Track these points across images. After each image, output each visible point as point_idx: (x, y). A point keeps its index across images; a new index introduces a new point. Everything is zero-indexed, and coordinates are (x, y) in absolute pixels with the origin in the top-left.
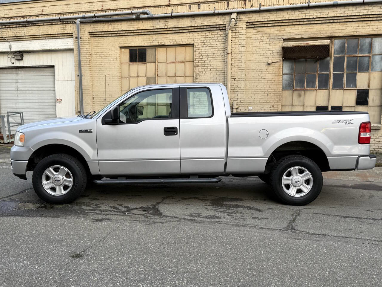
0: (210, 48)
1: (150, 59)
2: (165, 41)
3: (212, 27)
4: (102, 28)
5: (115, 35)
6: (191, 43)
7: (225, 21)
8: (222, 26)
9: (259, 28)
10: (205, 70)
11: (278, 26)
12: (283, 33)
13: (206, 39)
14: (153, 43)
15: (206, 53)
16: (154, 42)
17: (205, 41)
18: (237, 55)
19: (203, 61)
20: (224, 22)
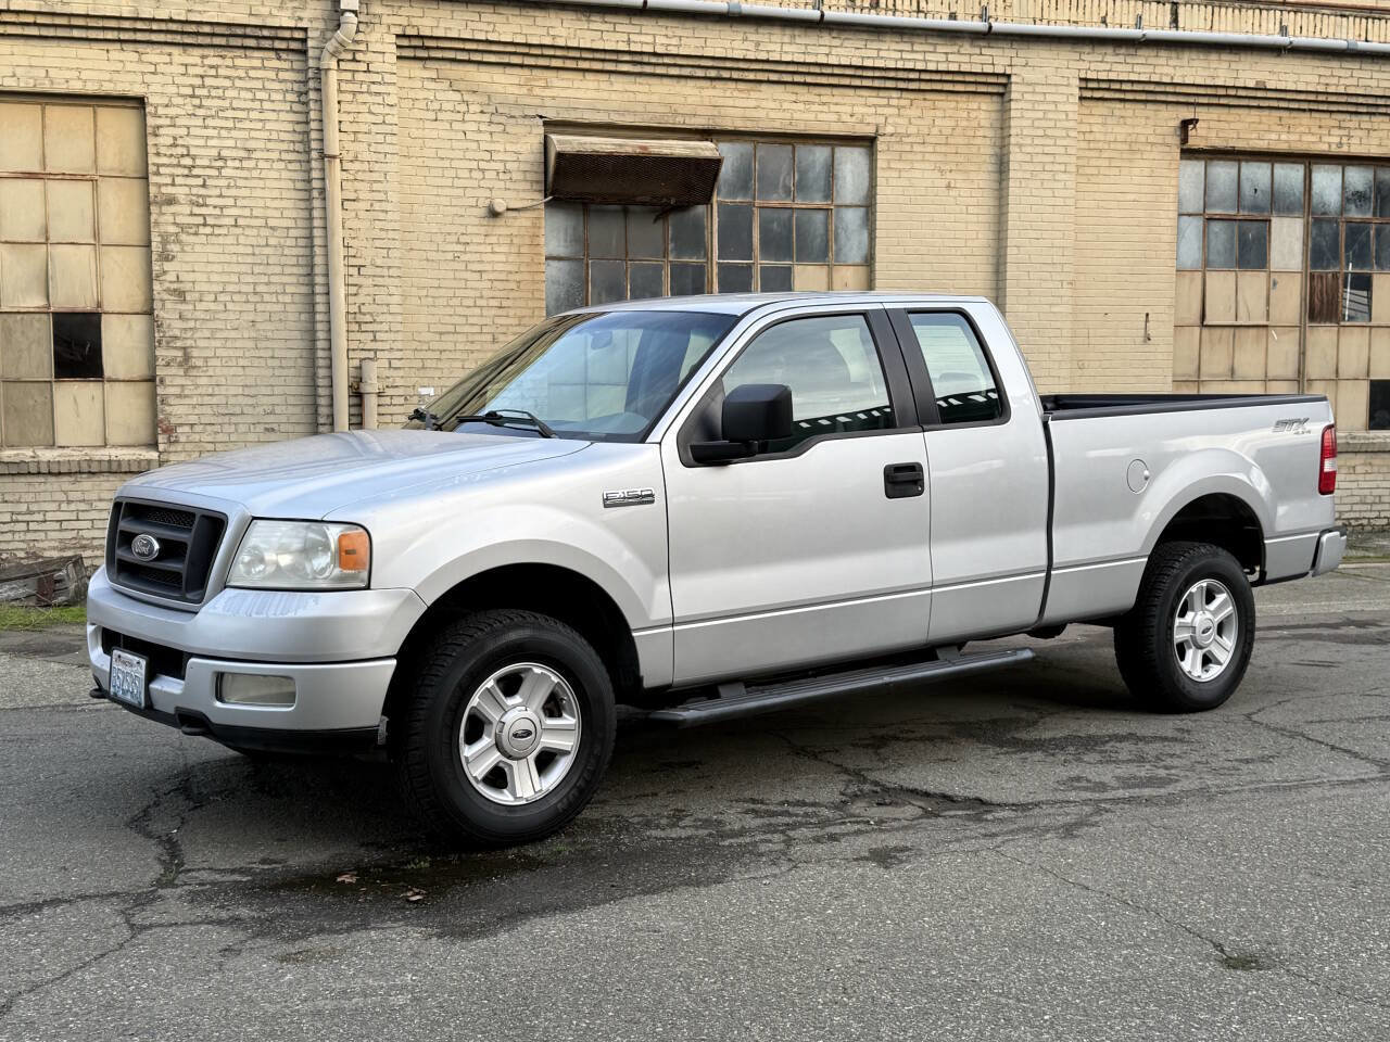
0: (230, 124)
3: (239, 31)
6: (131, 94)
7: (306, 14)
8: (287, 34)
9: (448, 65)
10: (210, 221)
11: (522, 66)
12: (542, 98)
13: (208, 82)
15: (210, 143)
17: (204, 92)
18: (365, 166)
19: (198, 181)
20: (300, 19)
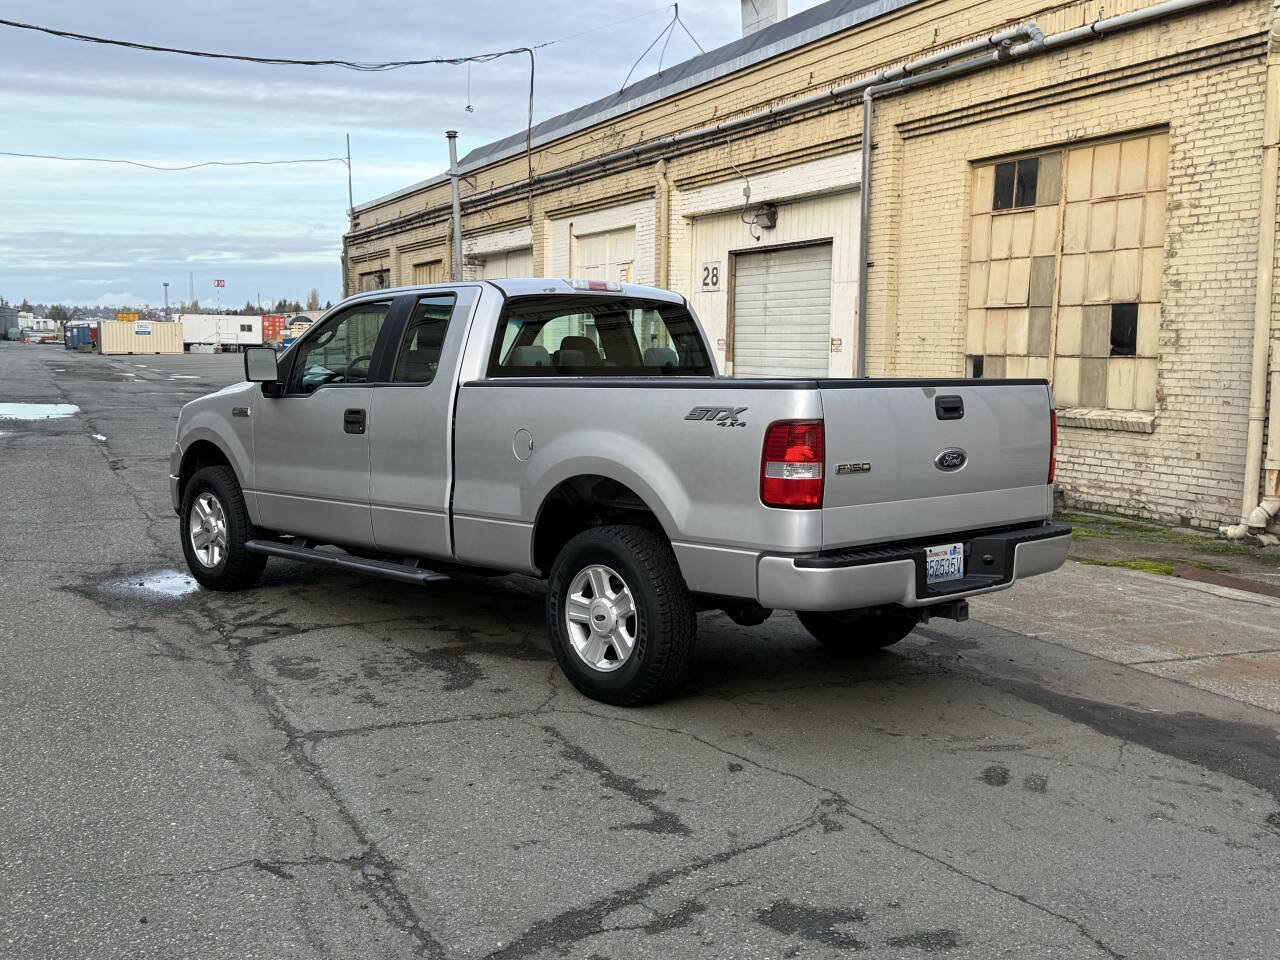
1: (1046, 194)
2: (1086, 124)
3: (1225, 48)
4: (924, 108)
5: (958, 123)
6: (1162, 122)
7: (1268, 18)
8: (1257, 40)
10: (1202, 219)
13: (1211, 98)
14: (1052, 135)
15: (1208, 151)
16: (1056, 131)
17: (1206, 108)
19: (1197, 186)
20: (1264, 23)
